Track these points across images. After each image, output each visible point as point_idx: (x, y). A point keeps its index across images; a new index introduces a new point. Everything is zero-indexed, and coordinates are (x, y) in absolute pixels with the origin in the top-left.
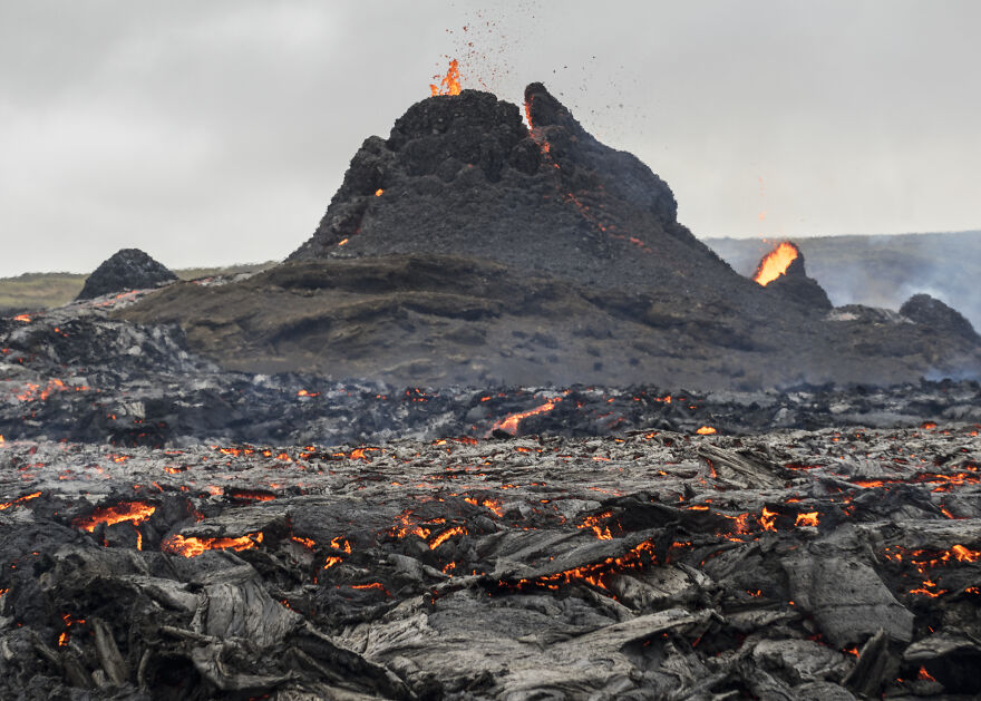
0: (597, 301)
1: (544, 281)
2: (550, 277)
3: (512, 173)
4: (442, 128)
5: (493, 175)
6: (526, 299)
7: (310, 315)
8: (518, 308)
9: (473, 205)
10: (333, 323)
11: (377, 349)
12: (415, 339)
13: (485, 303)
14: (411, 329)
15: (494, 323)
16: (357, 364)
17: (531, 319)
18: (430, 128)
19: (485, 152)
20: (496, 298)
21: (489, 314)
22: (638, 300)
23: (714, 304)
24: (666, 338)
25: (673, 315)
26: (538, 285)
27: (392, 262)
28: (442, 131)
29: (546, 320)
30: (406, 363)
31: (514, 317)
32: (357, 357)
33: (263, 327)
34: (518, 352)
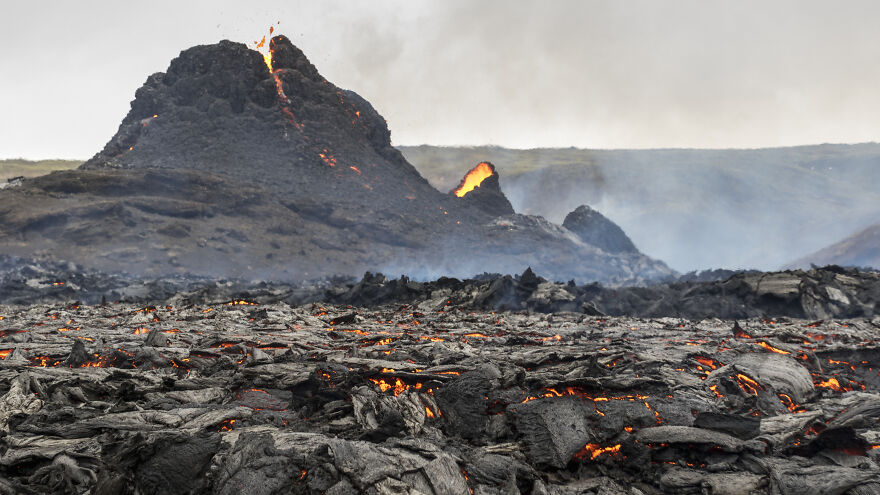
0: (293, 207)
1: (252, 190)
2: (259, 188)
3: (251, 107)
4: (202, 70)
5: (238, 107)
6: (237, 204)
7: (51, 212)
8: (229, 210)
9: (219, 131)
10: (69, 219)
11: (101, 239)
12: (131, 232)
13: (199, 206)
14: (132, 224)
15: (205, 221)
16: (84, 249)
17: (239, 218)
18: (194, 71)
19: (232, 90)
20: (212, 203)
21: (203, 214)
22: (324, 207)
23: (382, 212)
24: (339, 235)
25: (348, 218)
26: (247, 193)
27: (135, 174)
28: (203, 73)
29: (250, 220)
30: (118, 250)
31: (225, 217)
32: (85, 244)
33: (15, 220)
34: (211, 244)
